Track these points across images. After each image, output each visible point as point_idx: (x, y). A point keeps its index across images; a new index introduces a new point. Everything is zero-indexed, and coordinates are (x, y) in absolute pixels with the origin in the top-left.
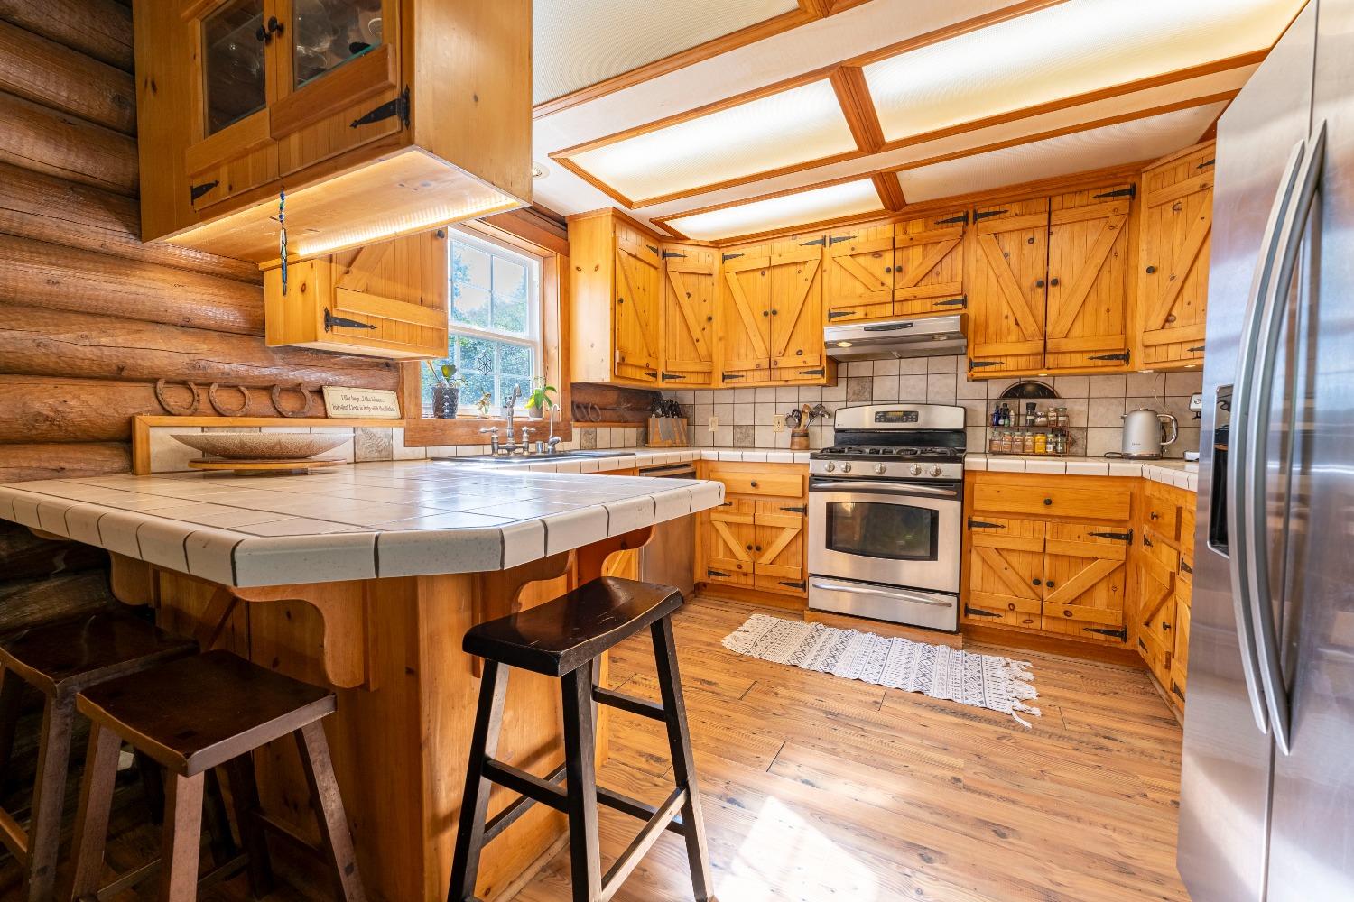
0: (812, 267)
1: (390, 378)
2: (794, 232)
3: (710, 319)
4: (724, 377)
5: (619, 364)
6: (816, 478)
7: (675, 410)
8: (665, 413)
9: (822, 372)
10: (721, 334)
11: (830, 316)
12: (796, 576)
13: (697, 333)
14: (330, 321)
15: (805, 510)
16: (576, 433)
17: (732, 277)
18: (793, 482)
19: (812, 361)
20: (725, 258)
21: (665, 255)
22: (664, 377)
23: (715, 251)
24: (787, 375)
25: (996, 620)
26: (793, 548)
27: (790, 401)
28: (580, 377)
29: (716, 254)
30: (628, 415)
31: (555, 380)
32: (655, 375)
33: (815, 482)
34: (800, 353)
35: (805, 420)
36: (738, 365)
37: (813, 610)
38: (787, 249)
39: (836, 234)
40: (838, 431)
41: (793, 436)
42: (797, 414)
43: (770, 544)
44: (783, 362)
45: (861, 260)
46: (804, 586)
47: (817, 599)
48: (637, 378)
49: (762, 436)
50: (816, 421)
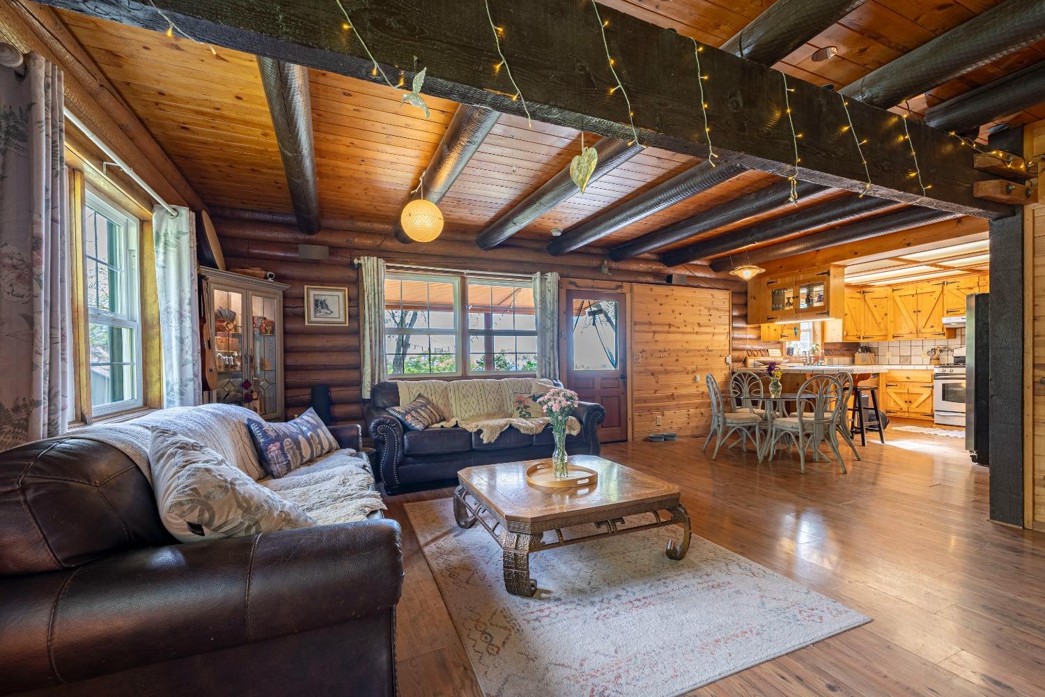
0: (936, 295)
1: (779, 345)
2: (928, 281)
3: (886, 314)
4: (894, 337)
5: (845, 336)
6: (938, 375)
7: (867, 349)
8: (863, 351)
9: (944, 334)
10: (892, 320)
11: (948, 312)
12: (929, 412)
13: (879, 320)
15: (933, 387)
16: (826, 359)
17: (898, 300)
18: (928, 377)
19: (940, 330)
20: (893, 290)
21: (864, 292)
22: (864, 338)
23: (888, 288)
24: (925, 335)
26: (927, 401)
27: (930, 345)
28: (828, 340)
29: (890, 289)
30: (845, 352)
31: (819, 342)
32: (859, 338)
33: (936, 376)
34: (932, 327)
35: (938, 352)
36: (900, 332)
37: (936, 424)
38: (927, 287)
39: (949, 281)
40: (955, 357)
41: (931, 359)
42: (934, 350)
43: (915, 400)
44: (923, 331)
45: (963, 291)
46: (933, 416)
47: (937, 420)
48: (852, 339)
49: (914, 360)
50: (943, 353)
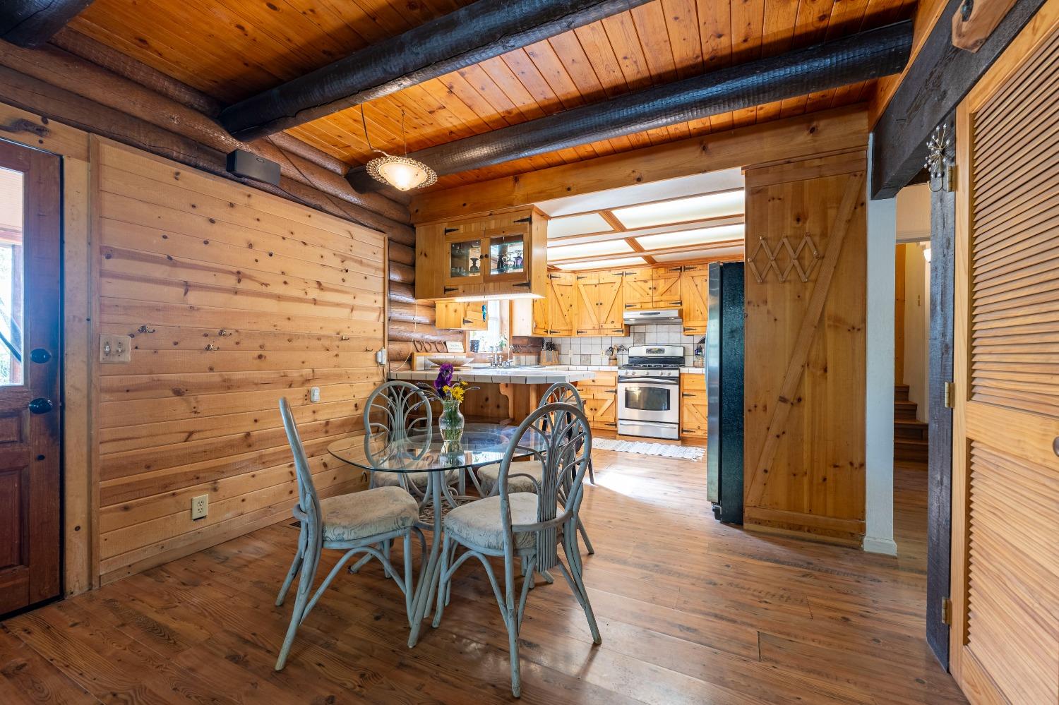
0: (617, 285)
1: (460, 337)
2: (610, 269)
3: (571, 306)
4: (578, 332)
5: (536, 328)
6: (620, 377)
7: (552, 346)
8: (548, 349)
9: (623, 331)
10: (577, 312)
11: (626, 306)
12: (612, 420)
13: (565, 313)
14: (465, 322)
15: (616, 392)
16: (514, 357)
17: (582, 289)
18: (611, 380)
19: (619, 326)
20: (578, 278)
21: (551, 277)
22: (551, 332)
23: (573, 275)
24: (606, 332)
25: (694, 434)
26: (611, 409)
27: (607, 343)
28: (516, 333)
29: (574, 276)
30: (531, 350)
31: (507, 336)
32: (547, 332)
33: (620, 379)
34: (613, 322)
35: (615, 352)
36: (583, 327)
37: (620, 435)
38: (607, 277)
39: (628, 271)
40: (630, 357)
41: (610, 359)
42: (611, 349)
43: (601, 407)
44: (605, 326)
45: (639, 283)
46: (616, 425)
47: (621, 430)
48: (541, 333)
49: (594, 360)
50: (620, 353)
